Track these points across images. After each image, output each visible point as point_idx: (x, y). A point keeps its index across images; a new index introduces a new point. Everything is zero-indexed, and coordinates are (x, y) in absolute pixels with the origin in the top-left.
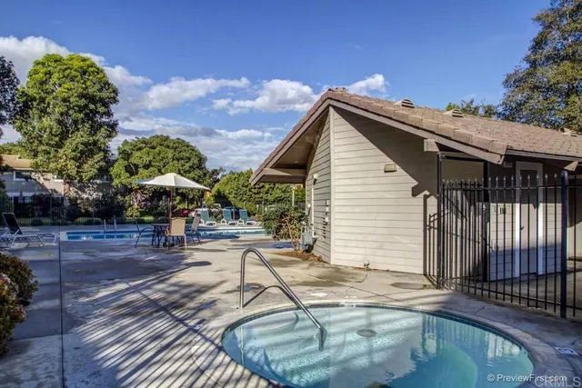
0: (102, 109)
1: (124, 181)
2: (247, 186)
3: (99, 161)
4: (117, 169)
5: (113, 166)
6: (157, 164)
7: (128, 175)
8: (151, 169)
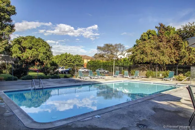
0: (7, 16)
1: (19, 55)
2: (65, 60)
3: (5, 44)
4: (15, 49)
5: (12, 47)
6: (35, 47)
7: (20, 52)
8: (33, 49)
